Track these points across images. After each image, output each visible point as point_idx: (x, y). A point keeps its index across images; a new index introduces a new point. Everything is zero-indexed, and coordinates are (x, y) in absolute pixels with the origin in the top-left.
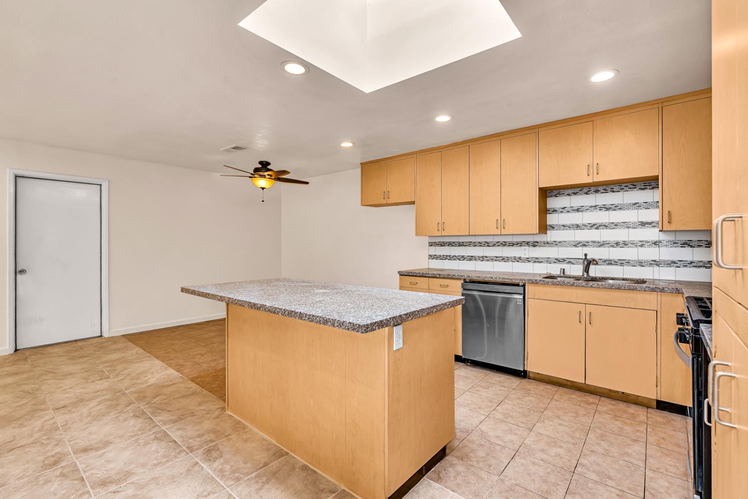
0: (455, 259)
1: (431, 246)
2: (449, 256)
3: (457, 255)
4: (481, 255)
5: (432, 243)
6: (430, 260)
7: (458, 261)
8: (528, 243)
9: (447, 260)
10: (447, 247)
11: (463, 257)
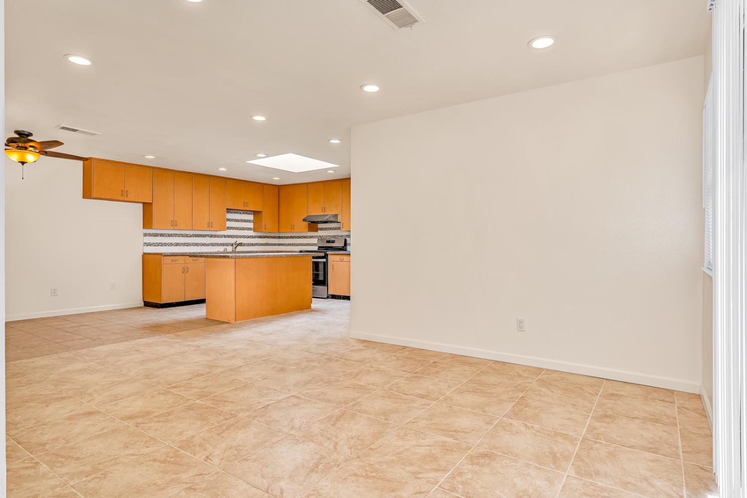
0: (165, 245)
1: (146, 236)
2: (161, 243)
3: (167, 242)
4: (183, 242)
5: (146, 234)
6: (145, 247)
7: (168, 247)
8: (208, 235)
9: (159, 246)
10: (160, 237)
11: (171, 244)
